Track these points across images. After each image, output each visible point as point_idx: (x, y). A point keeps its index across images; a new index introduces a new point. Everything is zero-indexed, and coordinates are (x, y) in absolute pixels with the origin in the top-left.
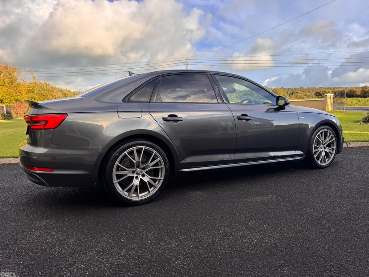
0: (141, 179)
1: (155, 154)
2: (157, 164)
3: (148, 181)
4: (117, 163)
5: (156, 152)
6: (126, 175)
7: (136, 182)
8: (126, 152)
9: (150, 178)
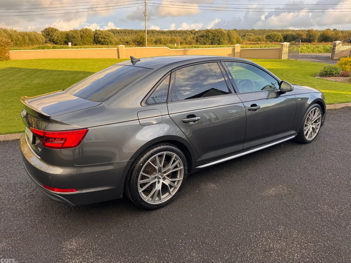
0: (162, 183)
1: (175, 157)
2: (176, 167)
3: (169, 184)
4: (141, 173)
5: (176, 156)
6: (150, 182)
7: (158, 187)
8: (149, 161)
9: (171, 181)
